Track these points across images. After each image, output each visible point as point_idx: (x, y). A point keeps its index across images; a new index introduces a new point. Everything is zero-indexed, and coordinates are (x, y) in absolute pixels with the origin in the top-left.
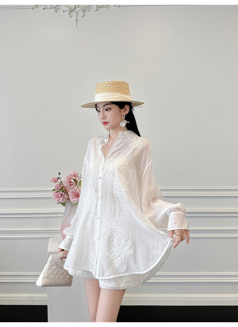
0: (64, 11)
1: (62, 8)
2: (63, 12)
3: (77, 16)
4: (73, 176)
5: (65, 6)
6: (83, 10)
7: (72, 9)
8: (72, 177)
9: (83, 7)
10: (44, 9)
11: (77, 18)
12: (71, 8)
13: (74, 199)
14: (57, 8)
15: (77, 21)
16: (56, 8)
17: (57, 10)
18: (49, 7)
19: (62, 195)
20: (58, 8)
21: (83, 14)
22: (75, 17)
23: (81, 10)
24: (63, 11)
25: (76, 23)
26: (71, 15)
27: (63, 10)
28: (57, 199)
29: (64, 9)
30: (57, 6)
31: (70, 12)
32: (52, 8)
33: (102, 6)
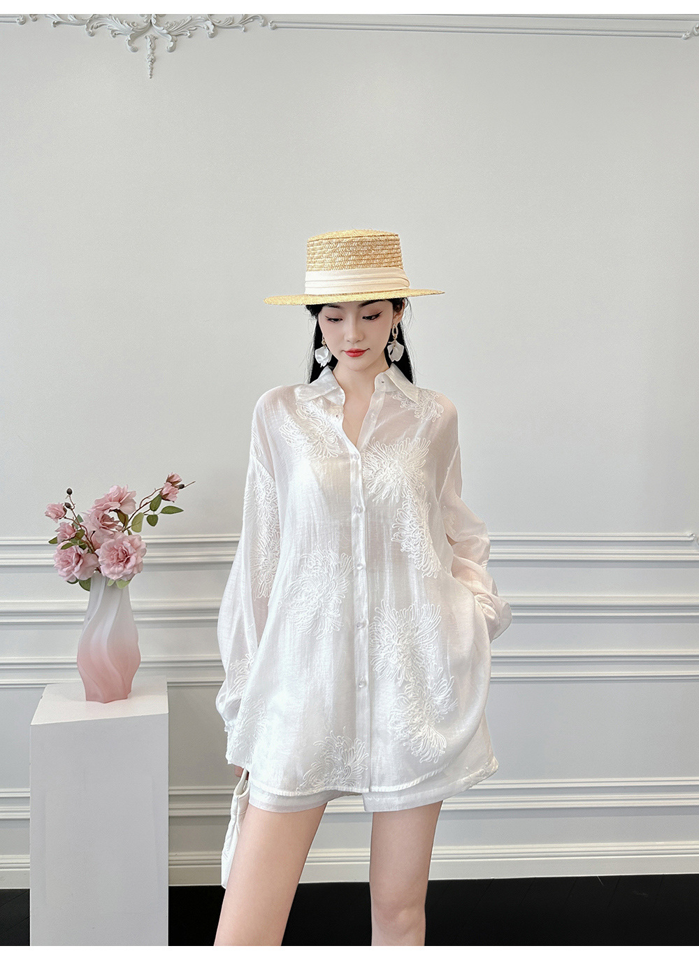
0: (115, 34)
1: (110, 25)
2: (111, 35)
3: (153, 49)
4: (114, 501)
5: (117, 19)
6: (172, 34)
7: (139, 27)
8: (109, 503)
9: (172, 25)
10: (56, 24)
11: (155, 55)
12: (135, 25)
13: (113, 568)
14: (95, 24)
15: (153, 61)
16: (93, 23)
17: (94, 30)
18: (72, 19)
19: (79, 556)
20: (99, 25)
21: (172, 43)
22: (149, 52)
23: (165, 31)
24: (112, 33)
25: (152, 69)
26: (136, 44)
27: (113, 31)
28: (65, 570)
29: (115, 28)
30: (95, 17)
31: (134, 37)
32: (80, 22)
33: (230, 24)
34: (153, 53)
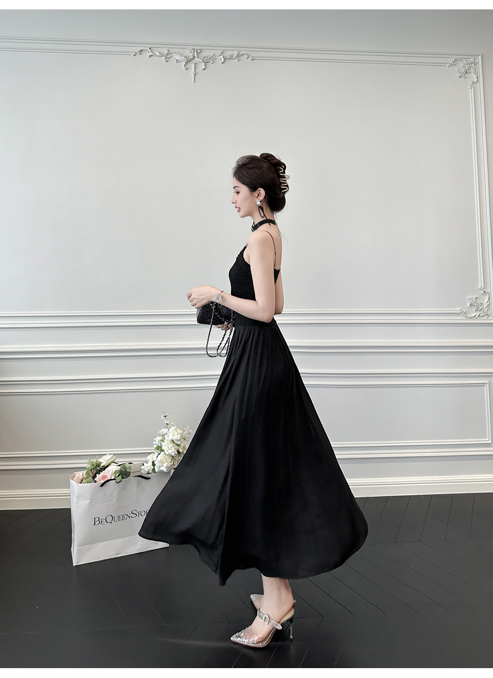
0: (177, 61)
1: (175, 57)
3: (195, 69)
5: (179, 54)
6: (205, 62)
7: (190, 59)
9: (204, 58)
10: (150, 56)
15: (195, 75)
18: (158, 54)
20: (170, 57)
21: (204, 67)
22: (193, 71)
23: (201, 61)
25: (195, 78)
26: (187, 67)
30: (168, 53)
31: (186, 63)
32: (161, 55)
33: (231, 58)
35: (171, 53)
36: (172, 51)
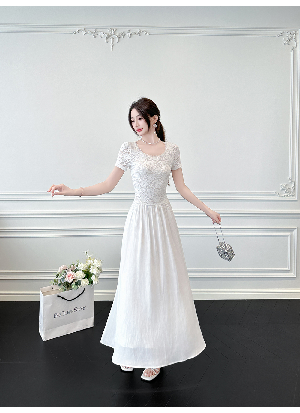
0: (101, 37)
1: (100, 34)
3: (113, 42)
5: (102, 32)
6: (118, 37)
9: (118, 34)
10: (85, 34)
12: (108, 34)
14: (96, 34)
15: (113, 46)
17: (95, 36)
18: (89, 32)
21: (118, 40)
22: (112, 43)
23: (116, 36)
25: (113, 48)
29: (102, 35)
31: (107, 38)
32: (92, 33)
33: (135, 34)
34: (113, 43)
35: (97, 32)
36: (98, 30)
